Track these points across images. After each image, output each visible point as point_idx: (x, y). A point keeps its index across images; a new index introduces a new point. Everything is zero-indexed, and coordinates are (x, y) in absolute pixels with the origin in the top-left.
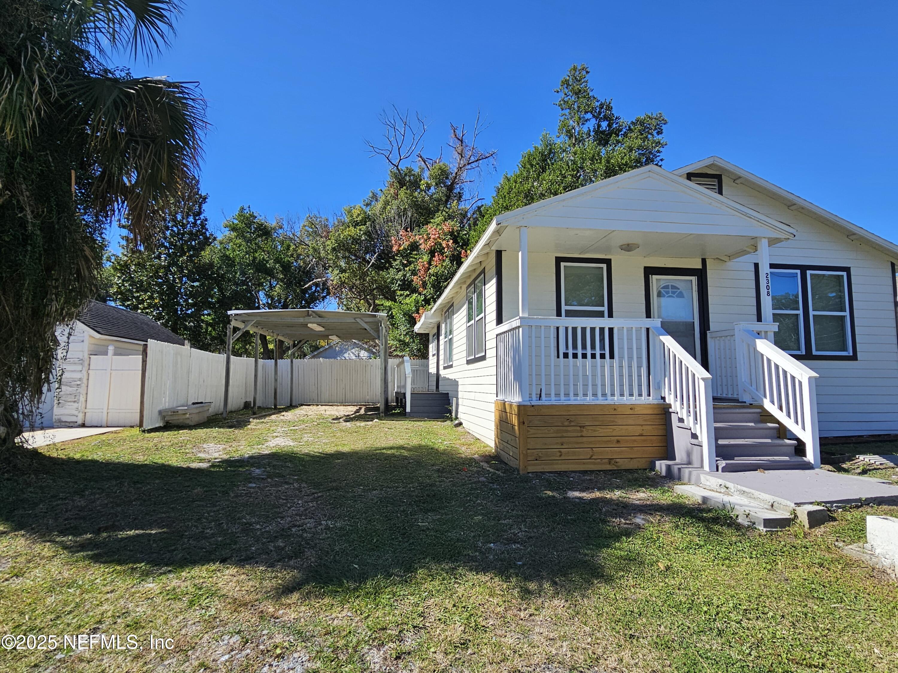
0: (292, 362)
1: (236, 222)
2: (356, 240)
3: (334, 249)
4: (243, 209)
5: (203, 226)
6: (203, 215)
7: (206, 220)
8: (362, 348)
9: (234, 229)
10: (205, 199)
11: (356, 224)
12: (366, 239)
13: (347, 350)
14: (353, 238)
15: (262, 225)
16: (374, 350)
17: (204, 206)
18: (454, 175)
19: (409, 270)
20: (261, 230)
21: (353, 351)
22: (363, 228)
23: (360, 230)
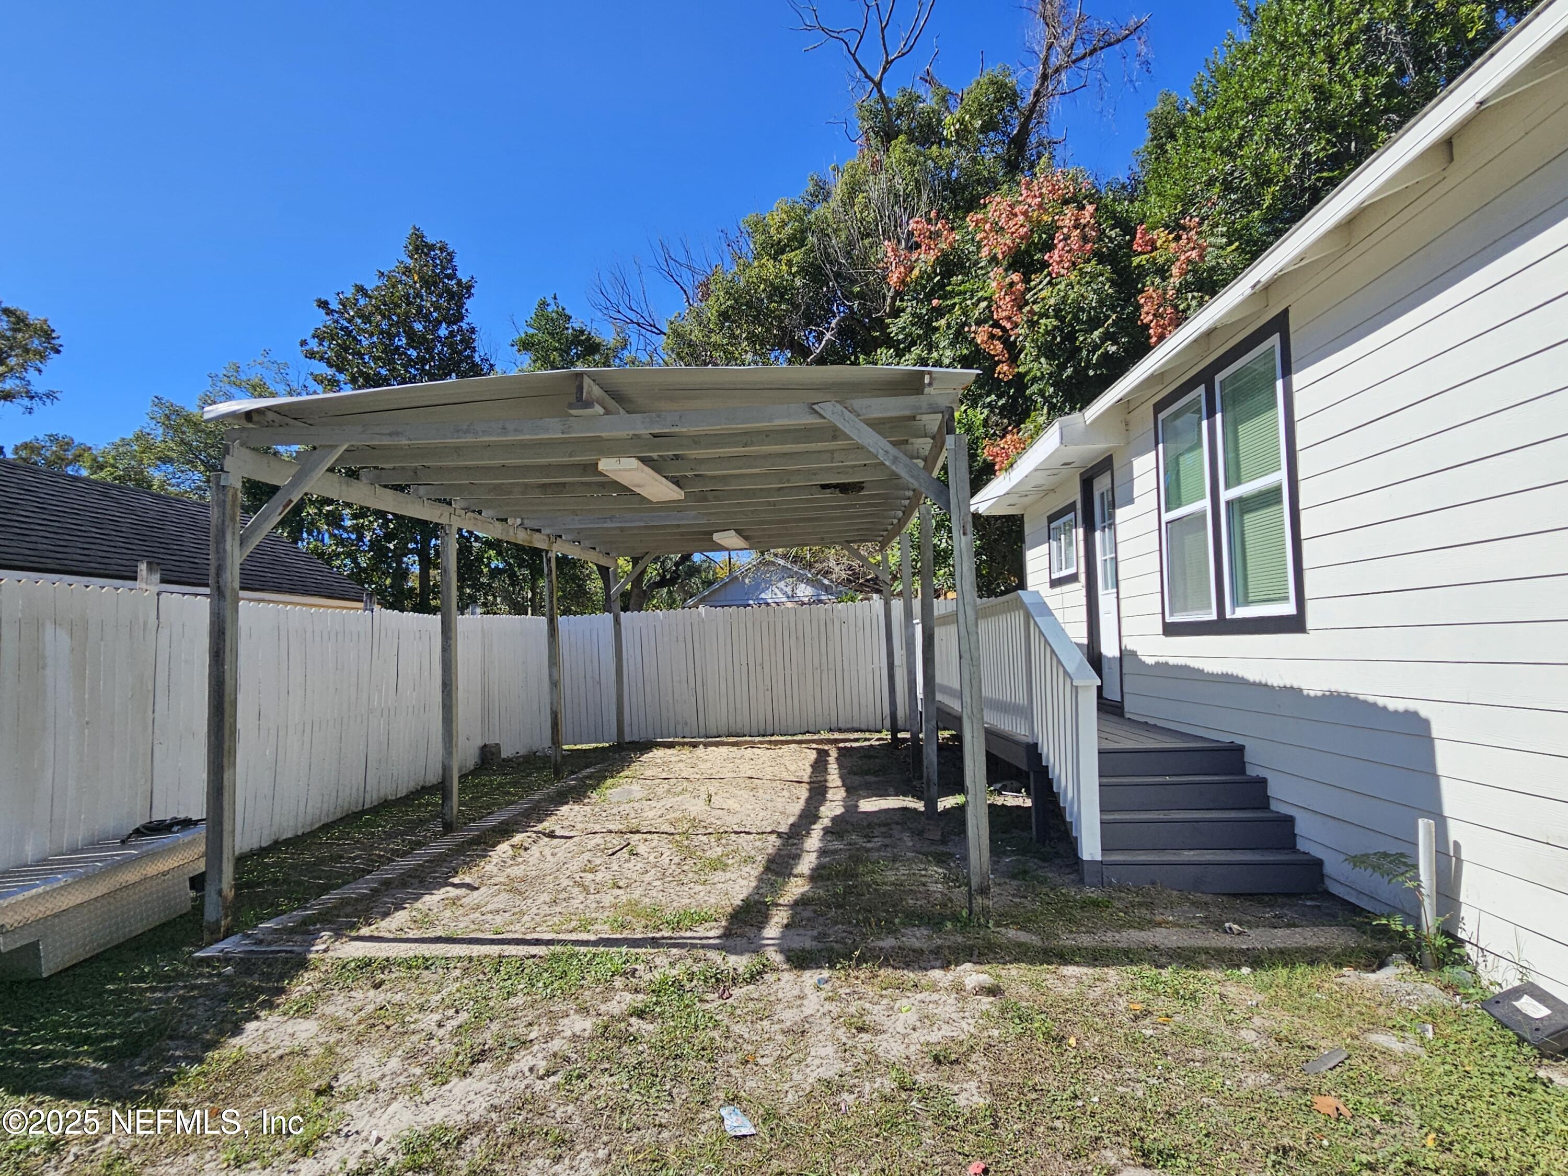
0: (617, 621)
1: (531, 331)
2: (779, 291)
3: (724, 316)
4: (544, 304)
5: (468, 342)
6: (466, 320)
7: (473, 331)
8: (801, 578)
9: (526, 345)
10: (469, 288)
11: (778, 250)
12: (805, 285)
13: (770, 583)
14: (772, 284)
15: (582, 332)
16: (826, 582)
17: (469, 304)
18: (1030, 99)
19: (949, 326)
20: (580, 343)
21: (782, 584)
22: (797, 256)
23: (790, 264)
